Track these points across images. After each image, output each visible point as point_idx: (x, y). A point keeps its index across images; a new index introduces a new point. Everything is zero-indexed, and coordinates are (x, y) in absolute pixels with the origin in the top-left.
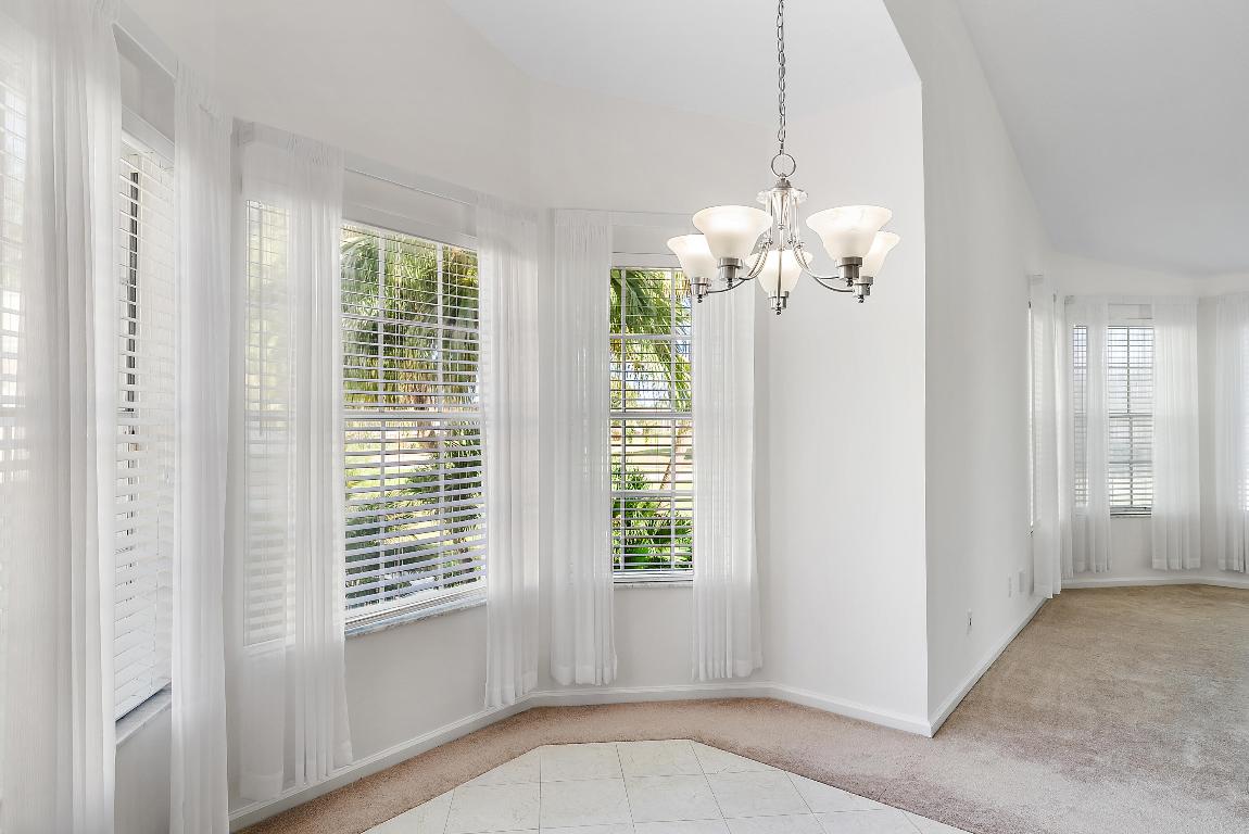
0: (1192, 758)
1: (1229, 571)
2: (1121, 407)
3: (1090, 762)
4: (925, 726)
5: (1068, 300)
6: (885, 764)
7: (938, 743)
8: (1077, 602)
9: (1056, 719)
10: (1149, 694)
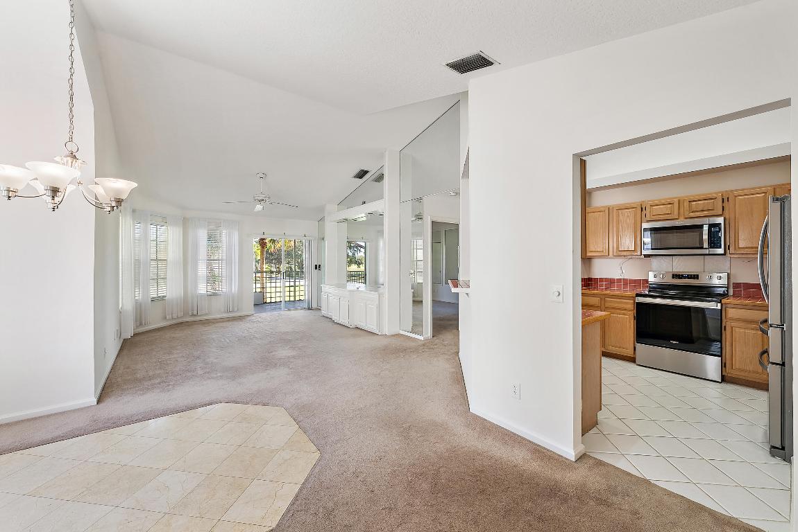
0: (200, 372)
1: (193, 315)
2: (154, 257)
3: (169, 385)
4: (95, 401)
5: (134, 211)
6: (81, 421)
7: (101, 405)
8: (137, 338)
9: (150, 378)
10: (179, 359)
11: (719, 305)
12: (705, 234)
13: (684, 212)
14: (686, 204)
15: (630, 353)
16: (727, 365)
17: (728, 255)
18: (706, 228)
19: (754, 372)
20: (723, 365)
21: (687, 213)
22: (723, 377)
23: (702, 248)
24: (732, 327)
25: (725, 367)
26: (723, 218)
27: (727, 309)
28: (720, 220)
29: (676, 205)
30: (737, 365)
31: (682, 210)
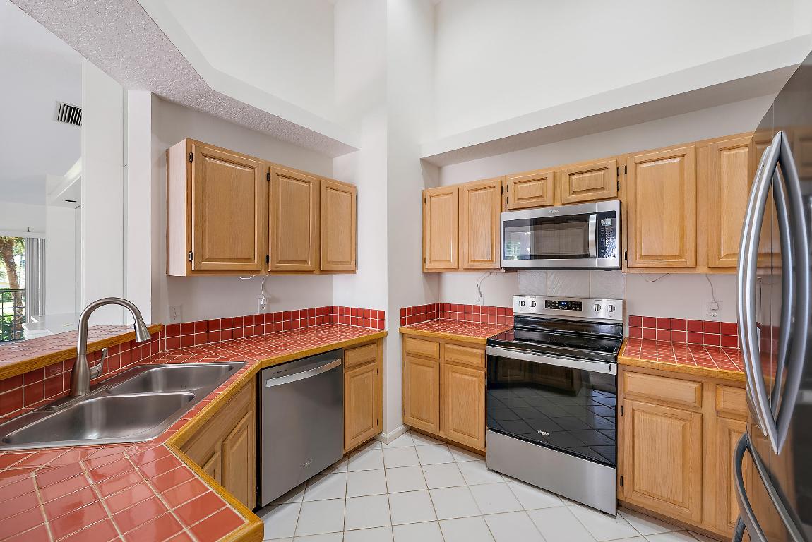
11: (614, 366)
12: (592, 232)
13: (561, 193)
14: (565, 179)
15: (478, 444)
16: (625, 482)
17: (625, 269)
18: (592, 220)
19: (668, 501)
20: (620, 481)
21: (565, 195)
22: (619, 505)
23: (587, 256)
24: (633, 410)
25: (622, 485)
26: (618, 201)
27: (627, 374)
28: (612, 206)
29: (550, 180)
30: (641, 484)
31: (558, 190)
